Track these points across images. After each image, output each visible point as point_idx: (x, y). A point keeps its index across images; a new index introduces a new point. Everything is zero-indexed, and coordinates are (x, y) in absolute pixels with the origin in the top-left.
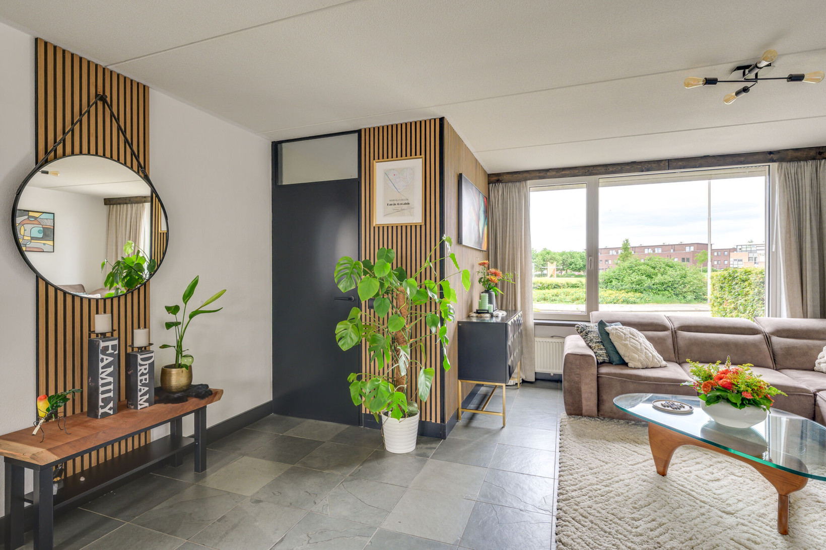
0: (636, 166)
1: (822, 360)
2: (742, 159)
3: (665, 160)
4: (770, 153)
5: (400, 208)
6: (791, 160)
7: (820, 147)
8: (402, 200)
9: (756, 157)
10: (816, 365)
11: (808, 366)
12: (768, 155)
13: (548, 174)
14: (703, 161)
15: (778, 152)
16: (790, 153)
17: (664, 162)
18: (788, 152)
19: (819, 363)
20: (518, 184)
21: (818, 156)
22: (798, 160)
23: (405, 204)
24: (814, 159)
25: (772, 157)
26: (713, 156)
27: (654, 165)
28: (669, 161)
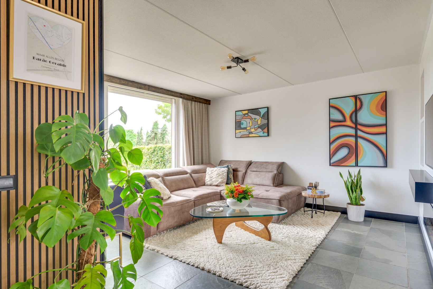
0: (135, 84)
1: (207, 181)
3: (148, 85)
4: (181, 94)
5: (53, 68)
8: (56, 59)
10: (206, 183)
11: (204, 184)
16: (186, 96)
17: (147, 86)
19: (207, 182)
21: (192, 100)
23: (60, 65)
26: (165, 89)
27: (143, 86)
28: (149, 86)
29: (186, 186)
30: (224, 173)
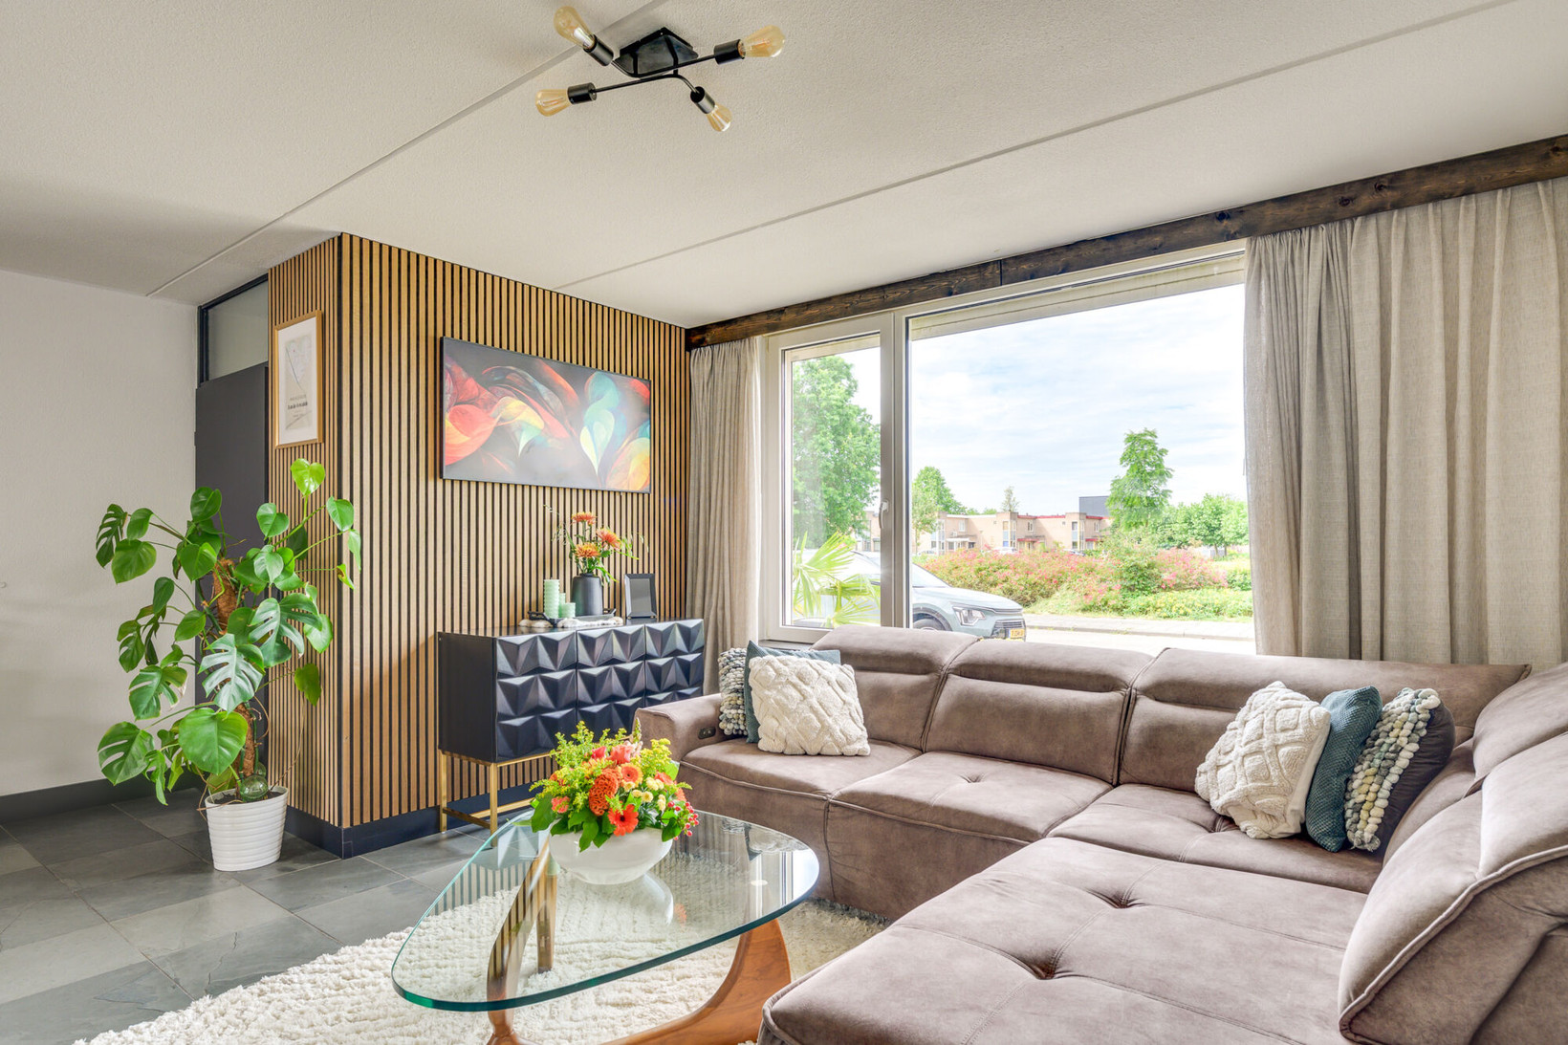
2: (1158, 239)
4: (1222, 216)
6: (1276, 230)
7: (1344, 185)
9: (1189, 231)
12: (1217, 223)
13: (784, 318)
14: (1071, 255)
15: (1240, 211)
16: (1269, 212)
18: (1262, 208)
20: (737, 345)
21: (1341, 211)
22: (1294, 226)
24: (1328, 220)
25: (1226, 227)
26: (1094, 240)
27: (972, 278)
28: (1001, 263)
29: (1029, 749)
30: (1287, 744)
